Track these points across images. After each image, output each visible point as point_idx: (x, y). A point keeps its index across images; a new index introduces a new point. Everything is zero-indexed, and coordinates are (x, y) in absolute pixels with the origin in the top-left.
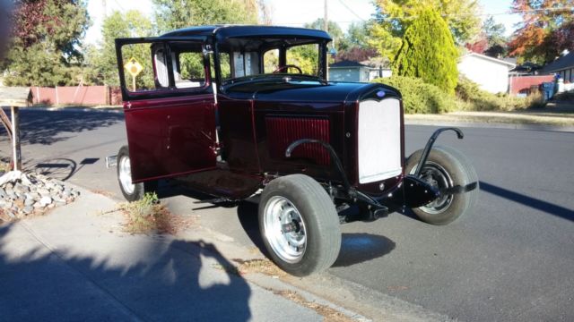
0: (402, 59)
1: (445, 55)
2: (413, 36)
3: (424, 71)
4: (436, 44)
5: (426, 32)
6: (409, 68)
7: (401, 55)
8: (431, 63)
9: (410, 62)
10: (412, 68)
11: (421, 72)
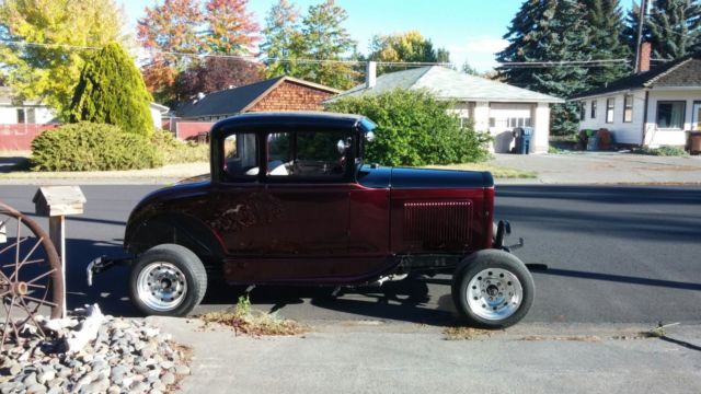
0: (85, 102)
1: (139, 100)
2: (98, 74)
3: (117, 117)
4: (128, 86)
5: (114, 71)
6: (97, 112)
7: (84, 97)
8: (125, 108)
9: (97, 107)
10: (101, 113)
11: (113, 118)
